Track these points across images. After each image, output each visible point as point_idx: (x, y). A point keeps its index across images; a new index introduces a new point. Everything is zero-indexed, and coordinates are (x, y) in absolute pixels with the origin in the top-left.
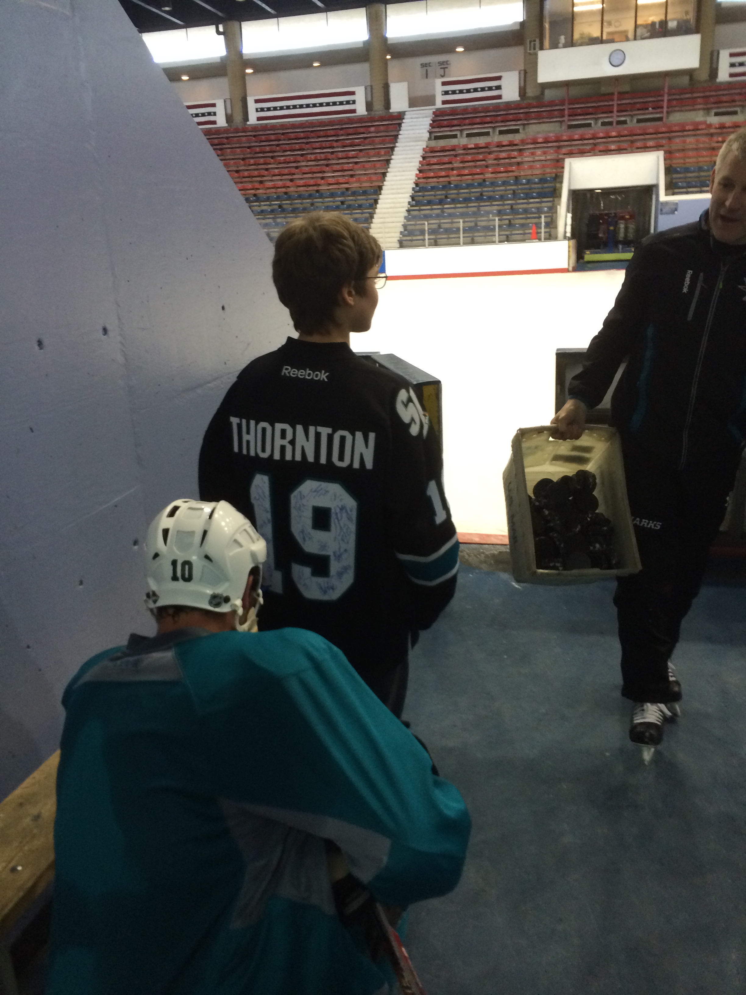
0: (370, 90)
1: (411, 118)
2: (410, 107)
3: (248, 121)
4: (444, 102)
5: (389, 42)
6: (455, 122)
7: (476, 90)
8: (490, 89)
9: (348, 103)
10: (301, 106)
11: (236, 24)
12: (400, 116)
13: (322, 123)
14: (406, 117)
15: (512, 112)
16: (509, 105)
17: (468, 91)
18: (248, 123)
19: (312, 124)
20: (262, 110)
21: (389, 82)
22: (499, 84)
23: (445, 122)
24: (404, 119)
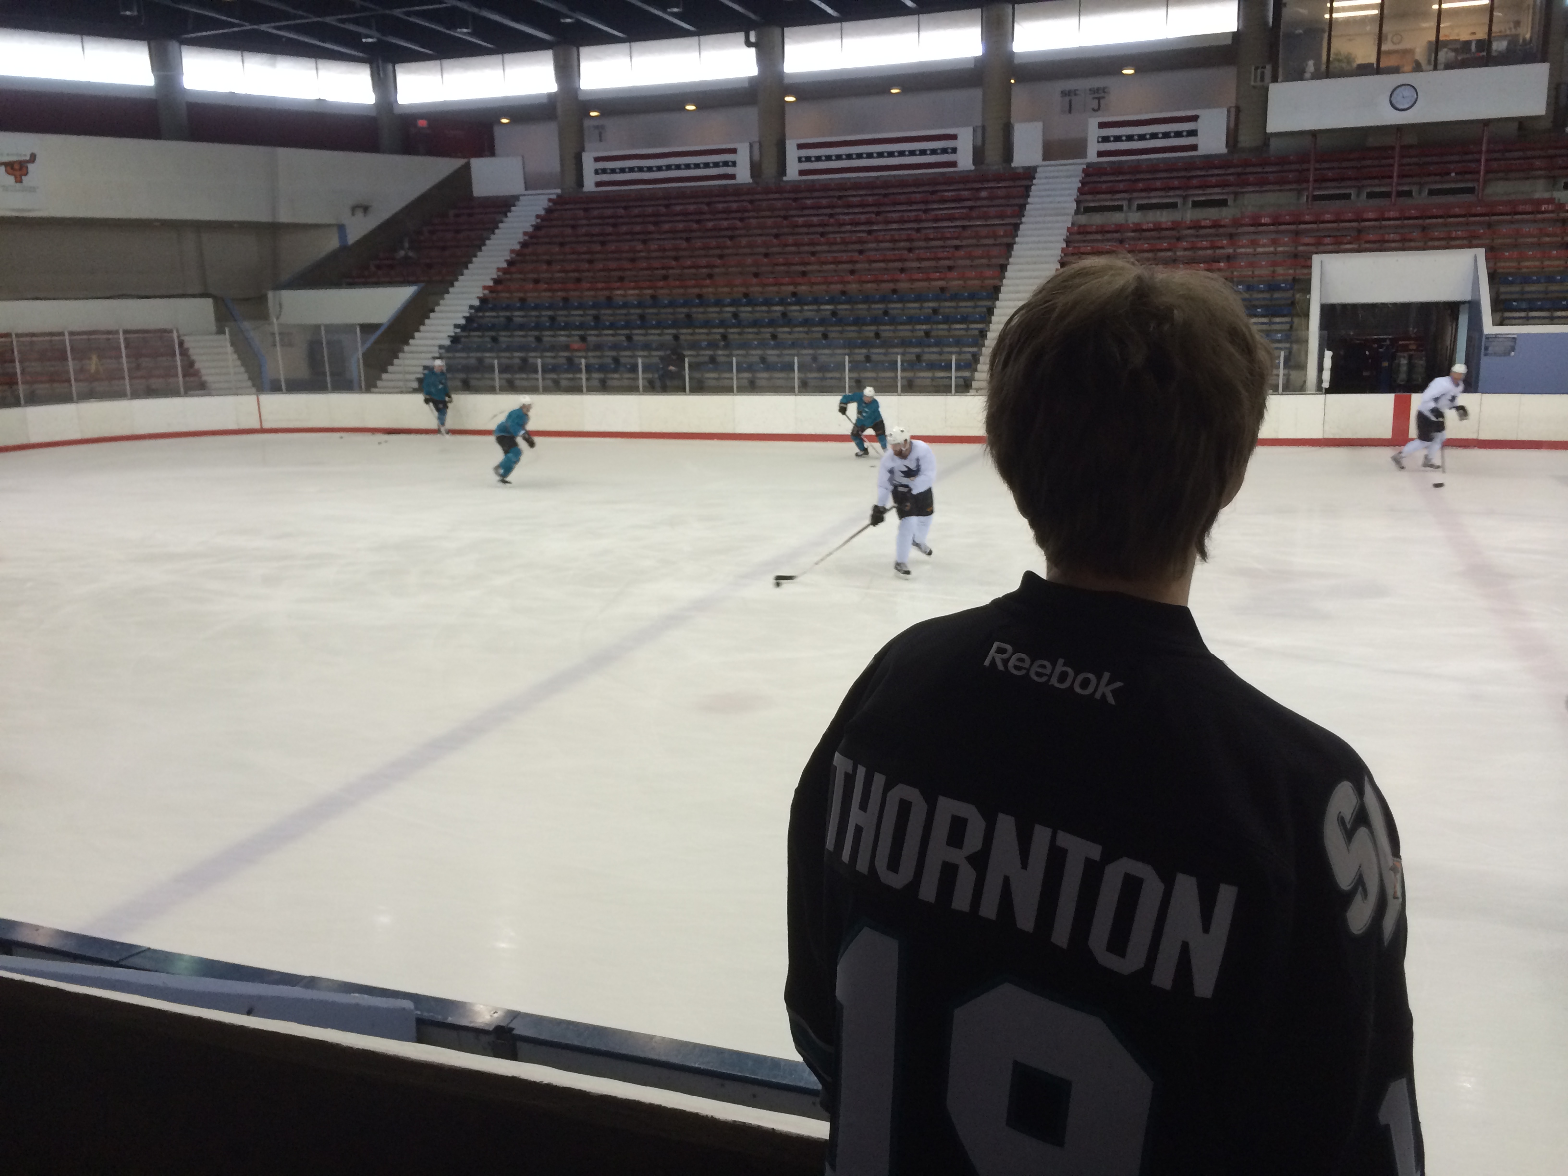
0: (981, 133)
1: (1046, 178)
2: (1044, 159)
3: (786, 175)
4: (1100, 154)
5: (1017, 61)
6: (1121, 186)
7: (1154, 136)
8: (1178, 134)
9: (944, 151)
10: (870, 156)
11: (777, 31)
12: (1029, 174)
13: (902, 183)
14: (1037, 175)
15: (1216, 172)
16: (1210, 162)
17: (1142, 137)
18: (785, 179)
19: (886, 184)
20: (808, 159)
21: (1012, 121)
22: (1194, 128)
23: (1104, 186)
24: (1035, 178)
